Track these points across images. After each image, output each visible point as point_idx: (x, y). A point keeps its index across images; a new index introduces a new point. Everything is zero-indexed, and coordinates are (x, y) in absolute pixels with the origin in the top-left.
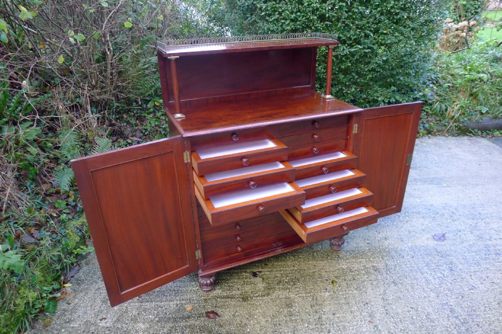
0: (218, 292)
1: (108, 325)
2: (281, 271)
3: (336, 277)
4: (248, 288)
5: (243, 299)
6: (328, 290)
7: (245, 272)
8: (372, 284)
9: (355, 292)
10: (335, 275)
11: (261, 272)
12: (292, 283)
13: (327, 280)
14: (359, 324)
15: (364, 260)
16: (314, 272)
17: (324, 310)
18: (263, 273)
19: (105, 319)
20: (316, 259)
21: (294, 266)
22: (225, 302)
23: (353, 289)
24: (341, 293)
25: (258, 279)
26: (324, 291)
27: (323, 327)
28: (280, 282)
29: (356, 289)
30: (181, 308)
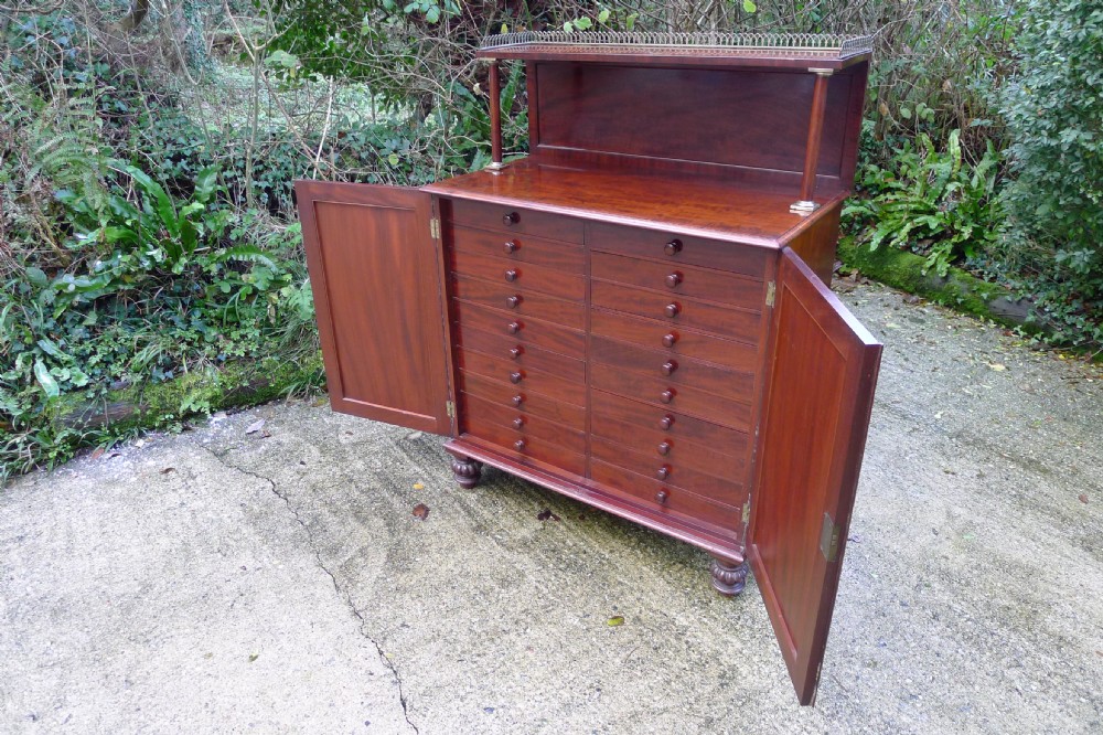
0: (472, 497)
1: (344, 442)
2: (583, 540)
3: (637, 620)
4: (507, 521)
5: (479, 526)
6: (586, 619)
7: (541, 503)
8: (668, 682)
9: (617, 661)
10: (642, 616)
11: (557, 519)
12: (561, 566)
13: (615, 608)
14: (532, 693)
15: (738, 645)
16: (620, 583)
17: (528, 631)
18: (557, 523)
19: (351, 434)
20: (664, 573)
21: (611, 552)
22: (457, 512)
23: (623, 655)
24: (594, 639)
25: (538, 525)
26: (581, 614)
27: (487, 643)
28: (554, 551)
29: (627, 660)
30: (412, 480)
